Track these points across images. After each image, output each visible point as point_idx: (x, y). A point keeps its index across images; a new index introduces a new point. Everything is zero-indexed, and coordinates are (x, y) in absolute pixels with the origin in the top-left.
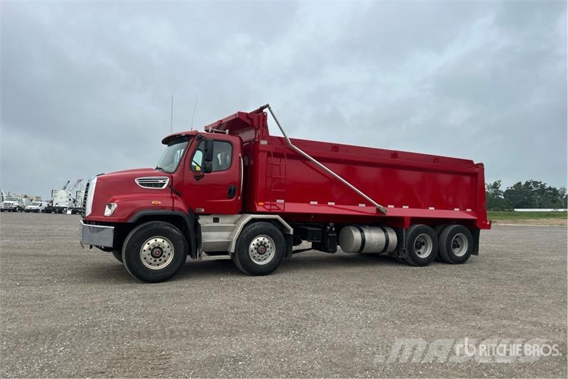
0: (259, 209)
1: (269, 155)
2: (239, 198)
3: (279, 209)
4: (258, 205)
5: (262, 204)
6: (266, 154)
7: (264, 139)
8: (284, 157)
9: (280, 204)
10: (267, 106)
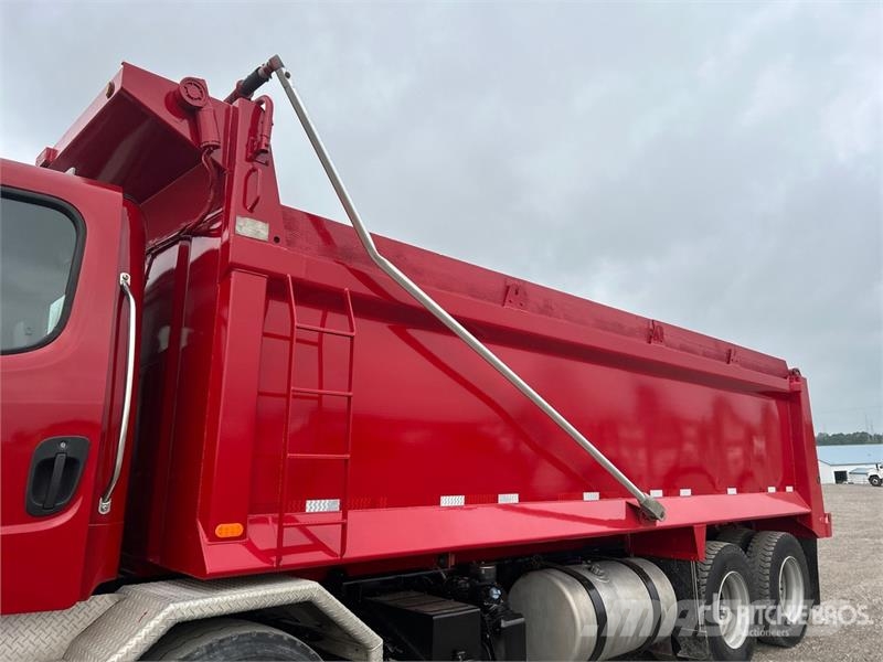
0: (216, 558)
1: (276, 287)
2: (105, 506)
3: (317, 545)
4: (213, 538)
5: (234, 529)
6: (261, 283)
7: (251, 211)
8: (342, 309)
9: (323, 520)
10: (273, 67)
